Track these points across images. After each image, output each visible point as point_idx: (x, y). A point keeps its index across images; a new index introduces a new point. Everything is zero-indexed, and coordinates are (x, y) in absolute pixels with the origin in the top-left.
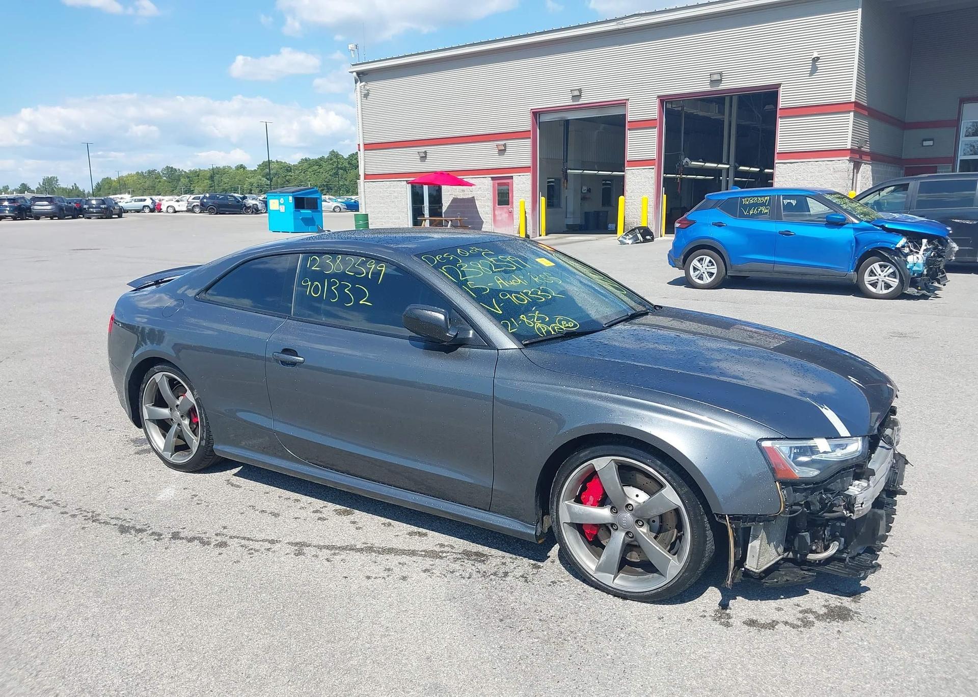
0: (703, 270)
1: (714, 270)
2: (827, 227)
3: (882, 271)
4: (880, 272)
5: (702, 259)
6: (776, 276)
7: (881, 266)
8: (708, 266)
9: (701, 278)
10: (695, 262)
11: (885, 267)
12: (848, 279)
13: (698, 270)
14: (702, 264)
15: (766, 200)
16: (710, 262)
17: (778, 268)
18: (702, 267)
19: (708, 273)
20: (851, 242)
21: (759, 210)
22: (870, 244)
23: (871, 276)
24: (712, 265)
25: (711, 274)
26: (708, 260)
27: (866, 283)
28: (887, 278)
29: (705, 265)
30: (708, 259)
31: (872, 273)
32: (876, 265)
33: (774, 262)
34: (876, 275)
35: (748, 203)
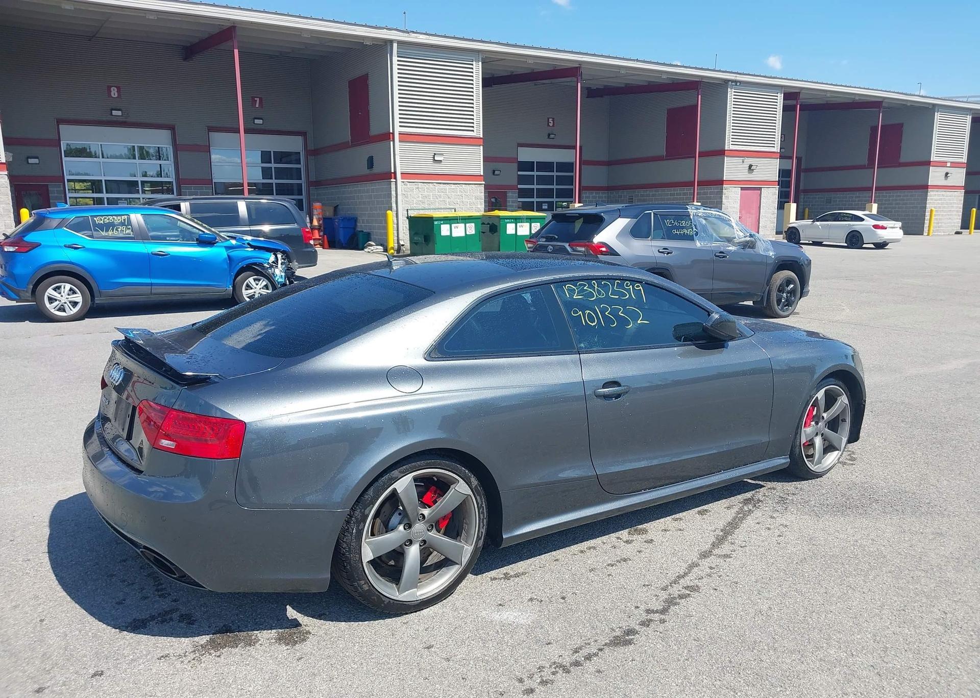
0: (63, 300)
1: (78, 298)
2: (198, 246)
3: (257, 284)
4: (255, 285)
5: (59, 288)
6: (154, 298)
7: (255, 280)
8: (68, 295)
9: (62, 309)
10: (50, 291)
11: (259, 280)
12: (228, 294)
13: (56, 300)
14: (60, 293)
15: (124, 220)
16: (71, 290)
17: (156, 290)
18: (62, 296)
19: (70, 302)
20: (225, 259)
21: (120, 229)
22: (243, 261)
23: (247, 290)
24: (73, 293)
25: (75, 304)
26: (69, 289)
27: (245, 296)
28: (262, 290)
29: (65, 295)
30: (68, 286)
31: (248, 287)
32: (251, 280)
33: (151, 284)
34: (252, 289)
35: (102, 222)
